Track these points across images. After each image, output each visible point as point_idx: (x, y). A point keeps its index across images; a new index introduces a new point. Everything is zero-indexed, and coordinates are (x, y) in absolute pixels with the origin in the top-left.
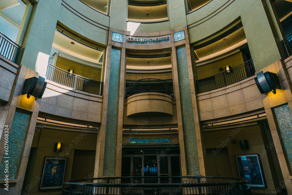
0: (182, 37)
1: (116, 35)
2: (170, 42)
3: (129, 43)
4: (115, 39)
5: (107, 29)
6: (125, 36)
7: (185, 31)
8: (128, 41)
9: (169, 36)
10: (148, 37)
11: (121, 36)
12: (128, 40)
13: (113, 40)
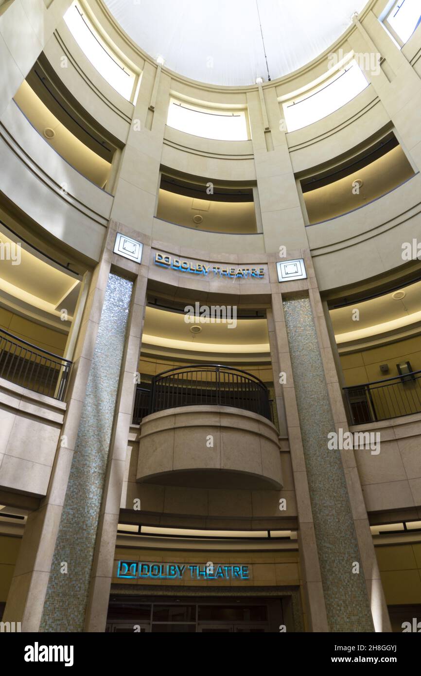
0: (300, 273)
1: (125, 241)
2: (266, 281)
3: (157, 268)
4: (121, 249)
5: (104, 222)
6: (148, 249)
7: (306, 259)
8: (156, 261)
9: (265, 267)
10: (209, 262)
11: (138, 245)
12: (157, 259)
13: (116, 251)
